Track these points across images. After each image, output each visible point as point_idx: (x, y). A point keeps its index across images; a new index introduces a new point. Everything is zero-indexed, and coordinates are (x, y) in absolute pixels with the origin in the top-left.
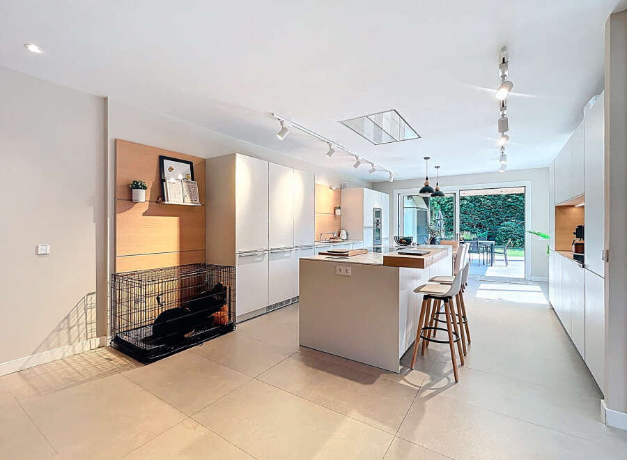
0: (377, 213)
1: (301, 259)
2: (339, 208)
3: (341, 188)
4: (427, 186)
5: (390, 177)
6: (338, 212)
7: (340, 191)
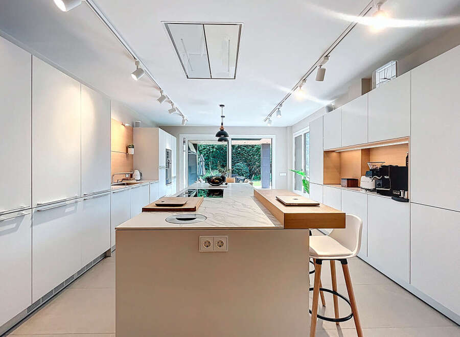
0: (168, 153)
1: (118, 230)
2: (133, 147)
3: (133, 126)
4: (222, 130)
5: (183, 121)
6: (131, 151)
7: (133, 129)
